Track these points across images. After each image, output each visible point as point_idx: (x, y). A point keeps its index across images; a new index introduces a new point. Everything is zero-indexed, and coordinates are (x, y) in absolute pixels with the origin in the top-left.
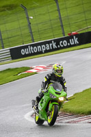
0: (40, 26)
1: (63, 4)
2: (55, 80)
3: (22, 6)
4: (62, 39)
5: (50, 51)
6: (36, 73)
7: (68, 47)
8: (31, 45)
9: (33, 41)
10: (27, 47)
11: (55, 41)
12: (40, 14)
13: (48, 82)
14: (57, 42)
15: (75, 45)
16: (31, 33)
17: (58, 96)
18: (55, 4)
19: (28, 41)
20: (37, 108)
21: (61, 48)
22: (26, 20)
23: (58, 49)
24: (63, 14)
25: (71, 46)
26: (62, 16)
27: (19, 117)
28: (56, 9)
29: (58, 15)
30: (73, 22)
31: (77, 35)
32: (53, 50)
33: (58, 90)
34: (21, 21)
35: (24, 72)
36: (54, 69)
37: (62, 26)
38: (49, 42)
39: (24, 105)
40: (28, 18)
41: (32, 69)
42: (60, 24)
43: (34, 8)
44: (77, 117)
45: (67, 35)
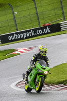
0: (22, 19)
1: (39, 3)
2: (41, 59)
3: (9, 4)
4: (39, 29)
5: (29, 37)
6: (19, 54)
7: (42, 34)
8: (15, 33)
9: (17, 30)
10: (12, 34)
11: (33, 30)
12: (22, 11)
13: (35, 60)
14: (35, 31)
15: (48, 33)
16: (16, 24)
17: (43, 70)
18: (33, 3)
19: (13, 31)
20: (27, 80)
21: (38, 35)
22: (12, 15)
23: (35, 36)
24: (39, 10)
25: (45, 34)
26: (38, 12)
27: (7, 86)
28: (34, 6)
29: (35, 11)
30: (47, 16)
31: (49, 26)
32: (32, 37)
33: (43, 66)
34: (8, 16)
35: (10, 53)
36: (40, 50)
37: (38, 19)
38: (29, 31)
39: (11, 78)
40: (13, 13)
41: (16, 50)
42: (37, 18)
43: (18, 6)
44: (49, 86)
45: (42, 26)
